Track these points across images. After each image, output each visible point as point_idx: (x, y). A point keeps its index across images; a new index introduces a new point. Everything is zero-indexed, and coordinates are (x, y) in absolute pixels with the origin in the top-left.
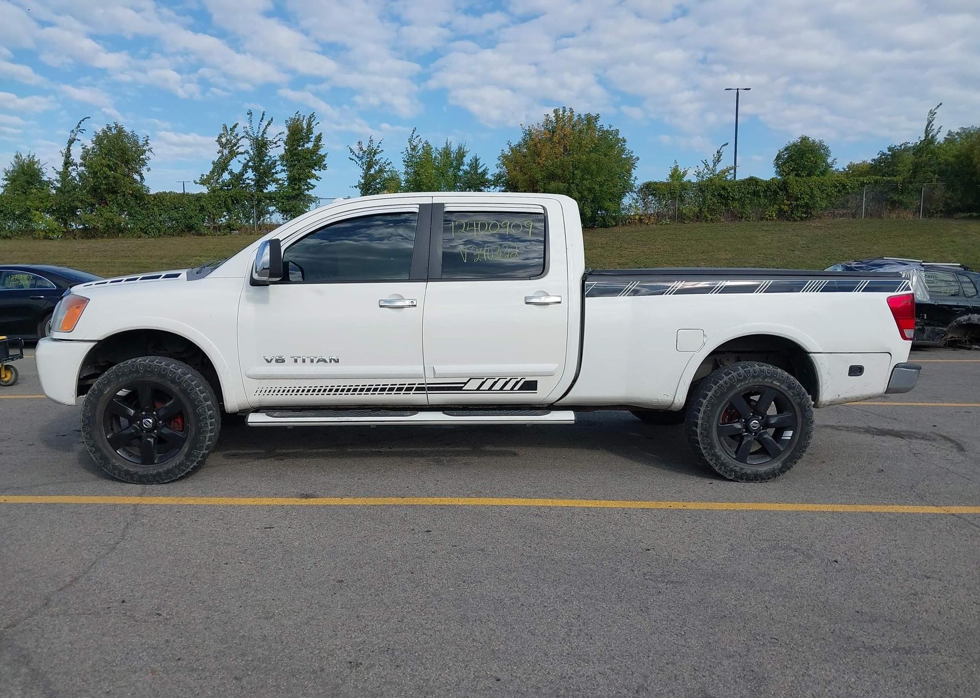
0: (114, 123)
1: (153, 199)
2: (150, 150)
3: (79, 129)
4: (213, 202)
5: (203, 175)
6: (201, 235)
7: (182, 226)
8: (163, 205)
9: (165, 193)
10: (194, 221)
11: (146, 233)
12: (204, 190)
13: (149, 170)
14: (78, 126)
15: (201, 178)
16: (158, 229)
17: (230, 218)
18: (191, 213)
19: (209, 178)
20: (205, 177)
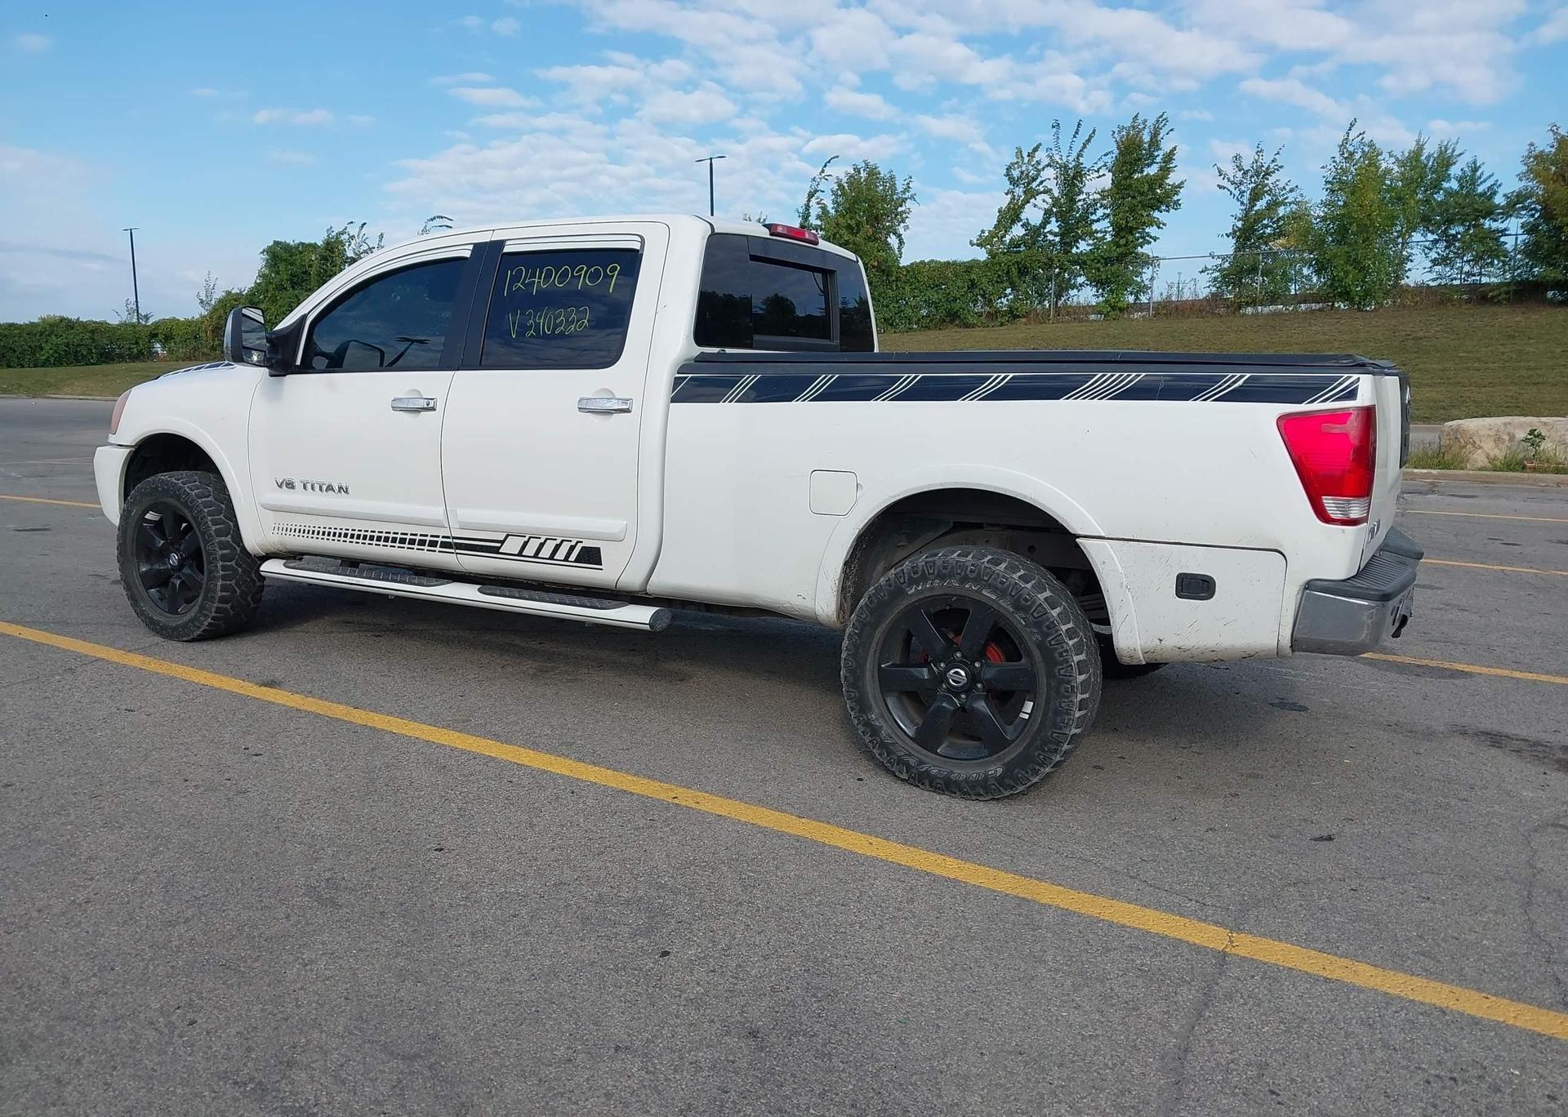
0: (864, 161)
1: (905, 273)
2: (912, 198)
3: (823, 175)
4: (989, 274)
5: (983, 232)
6: (967, 326)
7: (942, 314)
8: (918, 282)
9: (922, 262)
10: (957, 305)
11: (891, 325)
12: (982, 255)
13: (906, 228)
14: (823, 171)
15: (980, 236)
16: (909, 319)
17: (1016, 298)
18: (955, 293)
19: (992, 235)
20: (986, 234)
